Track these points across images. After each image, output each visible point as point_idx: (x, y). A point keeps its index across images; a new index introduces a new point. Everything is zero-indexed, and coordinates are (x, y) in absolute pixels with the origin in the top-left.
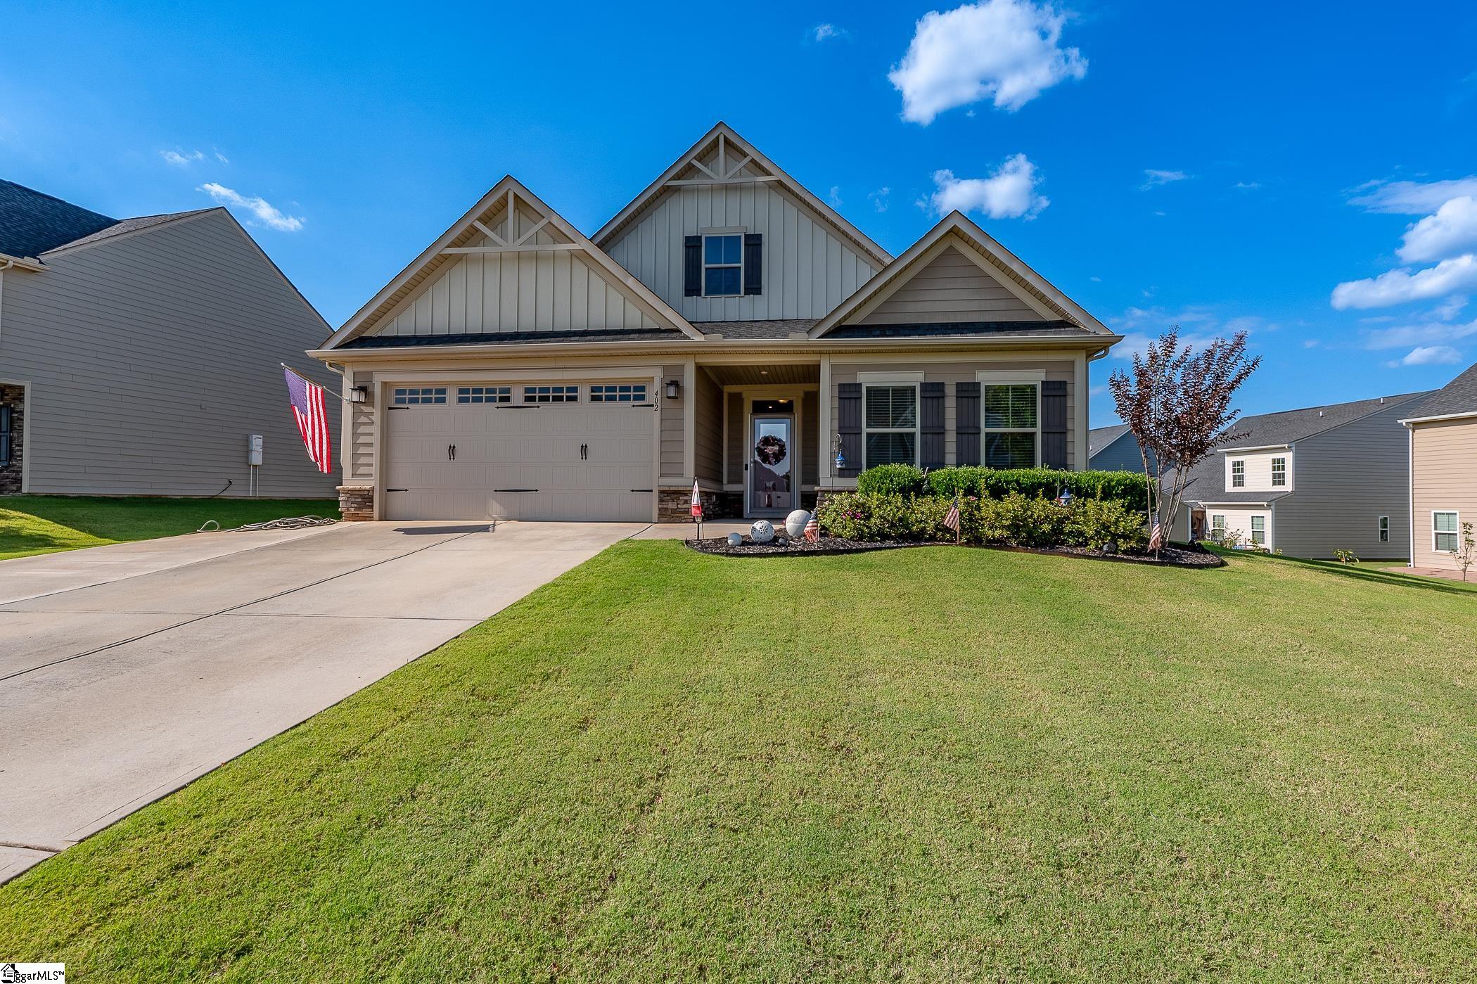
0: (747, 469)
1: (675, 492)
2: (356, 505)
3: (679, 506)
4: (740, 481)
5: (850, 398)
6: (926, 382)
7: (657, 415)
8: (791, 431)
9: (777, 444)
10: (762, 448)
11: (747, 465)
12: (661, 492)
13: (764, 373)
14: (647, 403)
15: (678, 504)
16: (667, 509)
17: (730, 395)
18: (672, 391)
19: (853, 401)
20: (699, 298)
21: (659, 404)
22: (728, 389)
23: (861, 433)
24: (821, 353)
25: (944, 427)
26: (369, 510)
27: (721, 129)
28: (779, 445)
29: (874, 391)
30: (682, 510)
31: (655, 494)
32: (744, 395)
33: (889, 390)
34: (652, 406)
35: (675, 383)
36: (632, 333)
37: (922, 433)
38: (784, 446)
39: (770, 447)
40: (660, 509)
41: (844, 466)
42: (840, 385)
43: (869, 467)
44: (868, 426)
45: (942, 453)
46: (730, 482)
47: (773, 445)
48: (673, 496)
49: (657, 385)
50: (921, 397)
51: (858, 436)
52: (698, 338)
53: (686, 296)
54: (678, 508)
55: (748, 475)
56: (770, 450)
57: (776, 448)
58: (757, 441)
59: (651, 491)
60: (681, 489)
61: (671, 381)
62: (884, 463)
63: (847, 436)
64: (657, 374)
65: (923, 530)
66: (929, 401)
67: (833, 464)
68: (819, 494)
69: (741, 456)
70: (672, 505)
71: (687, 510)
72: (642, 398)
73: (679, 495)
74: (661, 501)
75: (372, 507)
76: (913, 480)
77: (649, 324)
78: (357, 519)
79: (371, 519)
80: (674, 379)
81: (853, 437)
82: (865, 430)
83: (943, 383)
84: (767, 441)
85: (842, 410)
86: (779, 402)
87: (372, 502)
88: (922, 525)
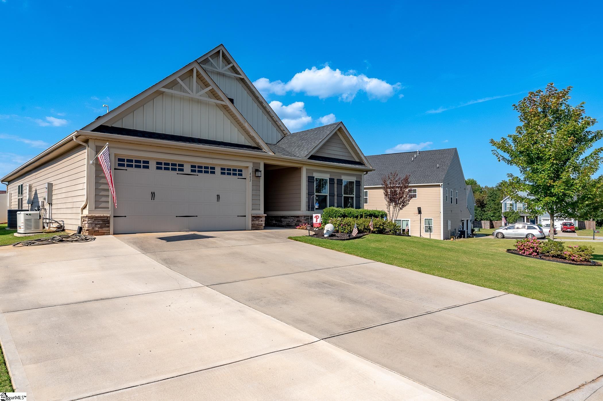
2: (99, 226)
5: (312, 182)
6: (330, 178)
12: (252, 217)
14: (243, 178)
15: (258, 222)
16: (254, 224)
21: (251, 178)
24: (303, 164)
25: (334, 194)
26: (107, 229)
27: (222, 47)
30: (260, 224)
31: (250, 218)
33: (321, 180)
34: (245, 179)
35: (259, 170)
37: (329, 196)
40: (252, 224)
42: (310, 177)
44: (316, 192)
45: (334, 203)
48: (256, 218)
49: (250, 170)
50: (329, 183)
52: (271, 153)
59: (245, 216)
60: (258, 215)
63: (310, 196)
64: (250, 165)
70: (256, 222)
72: (241, 175)
73: (258, 218)
74: (253, 220)
75: (109, 227)
77: (247, 143)
78: (98, 234)
79: (108, 234)
80: (257, 168)
82: (315, 194)
83: (334, 179)
85: (309, 186)
87: (109, 223)
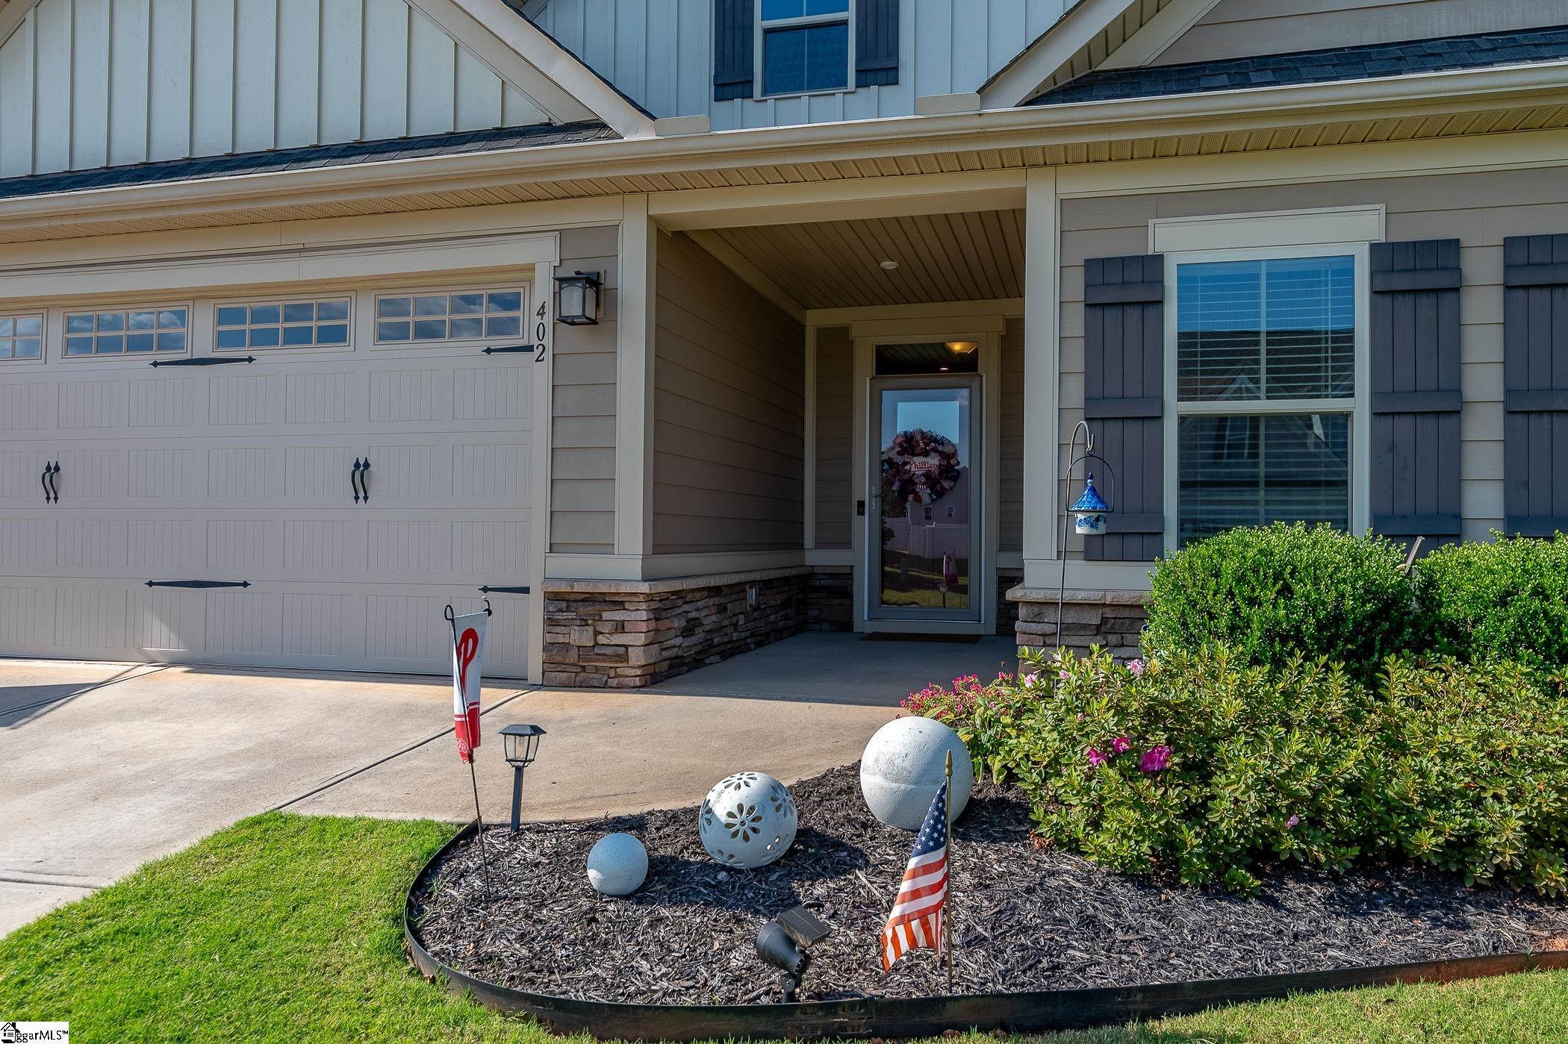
0: (861, 513)
1: (589, 599)
3: (601, 639)
4: (846, 544)
5: (1123, 306)
6: (1392, 240)
7: (541, 374)
8: (972, 419)
9: (935, 450)
10: (899, 460)
11: (861, 504)
12: (552, 597)
13: (888, 265)
14: (521, 342)
15: (597, 633)
16: (566, 646)
17: (822, 333)
18: (574, 301)
19: (1133, 314)
20: (748, 102)
21: (548, 341)
22: (816, 319)
23: (1160, 418)
24: (1026, 163)
25: (1458, 391)
28: (941, 453)
29: (1204, 279)
30: (609, 651)
31: (535, 606)
32: (854, 333)
33: (1257, 277)
34: (529, 349)
35: (592, 282)
36: (469, 141)
37: (1376, 415)
38: (954, 455)
39: (918, 460)
40: (547, 647)
41: (1102, 528)
42: (1089, 264)
43: (1193, 530)
44: (1184, 394)
45: (1453, 481)
46: (819, 545)
47: (926, 454)
48: (583, 610)
49: (543, 290)
50: (1375, 293)
51: (1149, 426)
52: (639, 134)
53: (716, 100)
54: (597, 644)
55: (864, 529)
56: (920, 465)
57: (933, 461)
58: (887, 444)
59: (526, 590)
60: (603, 588)
61: (578, 273)
62: (1250, 523)
63: (1114, 428)
64: (545, 256)
65: (1466, 844)
66: (1404, 304)
67: (1064, 517)
68: (1022, 612)
69: (847, 481)
70: (580, 637)
71: (622, 650)
72: (510, 326)
73: (598, 607)
74: (551, 622)
76: (1371, 592)
77: (522, 114)
80: (587, 267)
81: (1133, 429)
82: (1174, 407)
83: (1456, 243)
84: (910, 444)
85: (1095, 345)
86: (950, 352)
88: (1456, 823)
